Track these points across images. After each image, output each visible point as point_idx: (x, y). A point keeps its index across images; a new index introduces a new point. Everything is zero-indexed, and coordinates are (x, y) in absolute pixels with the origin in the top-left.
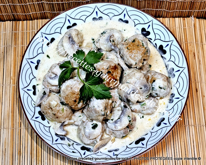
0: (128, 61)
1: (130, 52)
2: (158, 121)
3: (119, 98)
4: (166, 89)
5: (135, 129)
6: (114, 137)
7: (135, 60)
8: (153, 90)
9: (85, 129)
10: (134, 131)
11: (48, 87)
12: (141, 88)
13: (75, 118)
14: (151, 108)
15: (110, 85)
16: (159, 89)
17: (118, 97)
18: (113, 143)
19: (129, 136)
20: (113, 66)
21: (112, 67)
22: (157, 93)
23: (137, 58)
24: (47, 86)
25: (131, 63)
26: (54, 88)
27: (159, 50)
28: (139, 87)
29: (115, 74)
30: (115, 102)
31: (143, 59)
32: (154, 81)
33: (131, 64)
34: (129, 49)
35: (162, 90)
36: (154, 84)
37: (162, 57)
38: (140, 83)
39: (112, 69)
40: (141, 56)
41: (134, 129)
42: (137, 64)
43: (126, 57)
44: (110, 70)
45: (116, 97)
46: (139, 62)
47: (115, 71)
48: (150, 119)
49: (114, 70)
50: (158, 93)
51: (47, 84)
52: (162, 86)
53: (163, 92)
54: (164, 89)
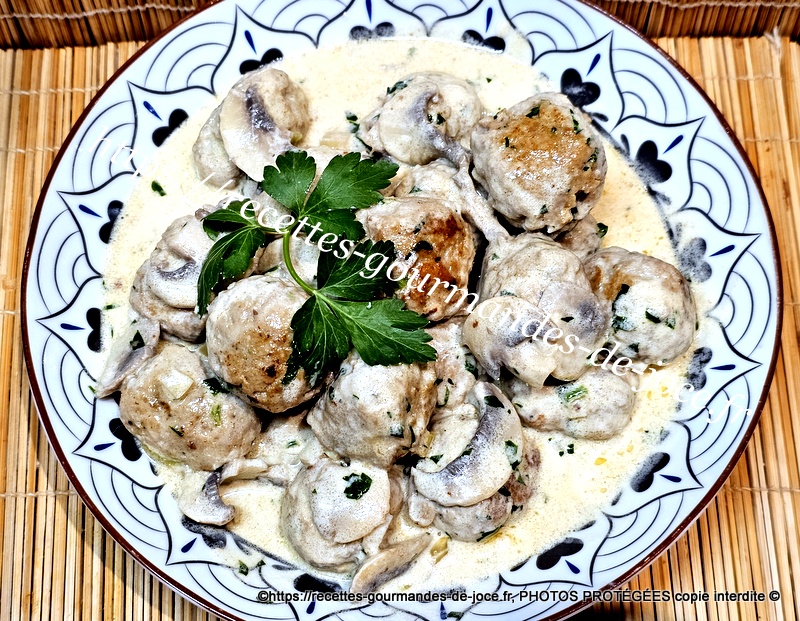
0: (510, 199)
1: (519, 158)
2: (640, 467)
3: (467, 365)
4: (677, 326)
5: (535, 504)
6: (443, 535)
7: (541, 195)
8: (618, 328)
9: (315, 496)
10: (532, 512)
11: (154, 313)
12: (567, 319)
13: (271, 453)
14: (608, 411)
15: (428, 303)
16: (649, 324)
17: (462, 362)
18: (438, 560)
19: (510, 531)
20: (440, 221)
21: (436, 225)
22: (636, 342)
23: (550, 187)
24: (150, 309)
25: (521, 208)
26: (182, 321)
27: (637, 163)
28: (560, 311)
29: (451, 254)
30: (450, 381)
31: (575, 190)
32: (625, 289)
33: (519, 212)
34: (513, 147)
35: (662, 329)
36: (624, 301)
37: (652, 193)
38: (563, 292)
39: (435, 232)
40: (567, 178)
41: (531, 501)
42: (546, 212)
43: (501, 183)
44: (429, 239)
45: (454, 358)
46: (558, 204)
47: (449, 245)
48: (600, 461)
49: (446, 239)
50: (641, 340)
51: (150, 301)
52: (659, 311)
53: (666, 337)
54: (670, 326)
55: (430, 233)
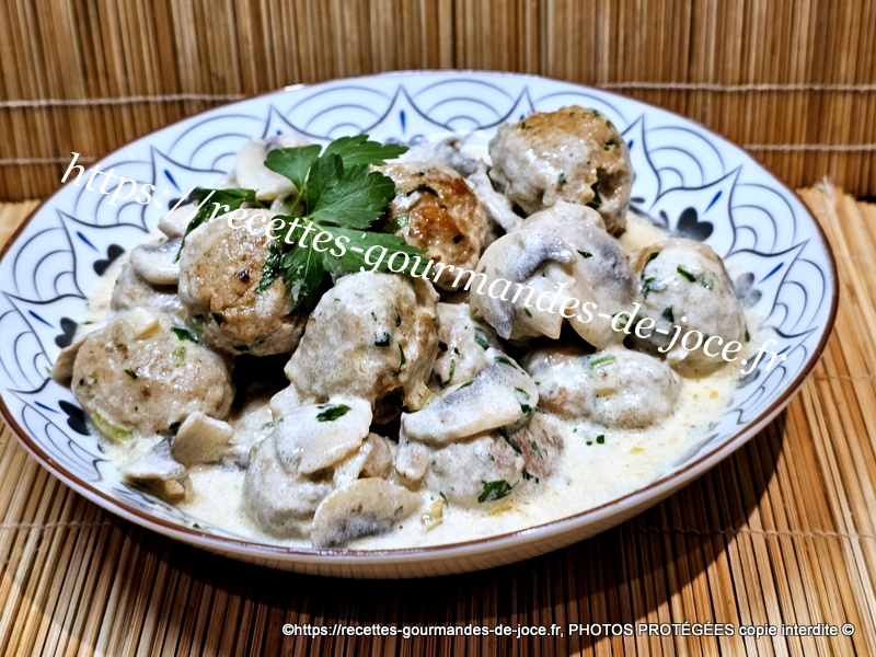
3: (477, 338)
4: (716, 290)
6: (438, 498)
7: (557, 164)
8: (648, 290)
16: (683, 280)
17: (471, 333)
18: (430, 529)
21: (443, 177)
22: (668, 305)
23: (567, 155)
25: (537, 177)
30: (456, 351)
32: (654, 256)
34: (529, 127)
35: (698, 290)
36: (653, 264)
39: (441, 182)
40: (587, 151)
42: (565, 182)
44: (434, 186)
45: (462, 329)
47: (458, 203)
49: (454, 195)
50: (674, 301)
53: (704, 300)
55: (435, 181)
